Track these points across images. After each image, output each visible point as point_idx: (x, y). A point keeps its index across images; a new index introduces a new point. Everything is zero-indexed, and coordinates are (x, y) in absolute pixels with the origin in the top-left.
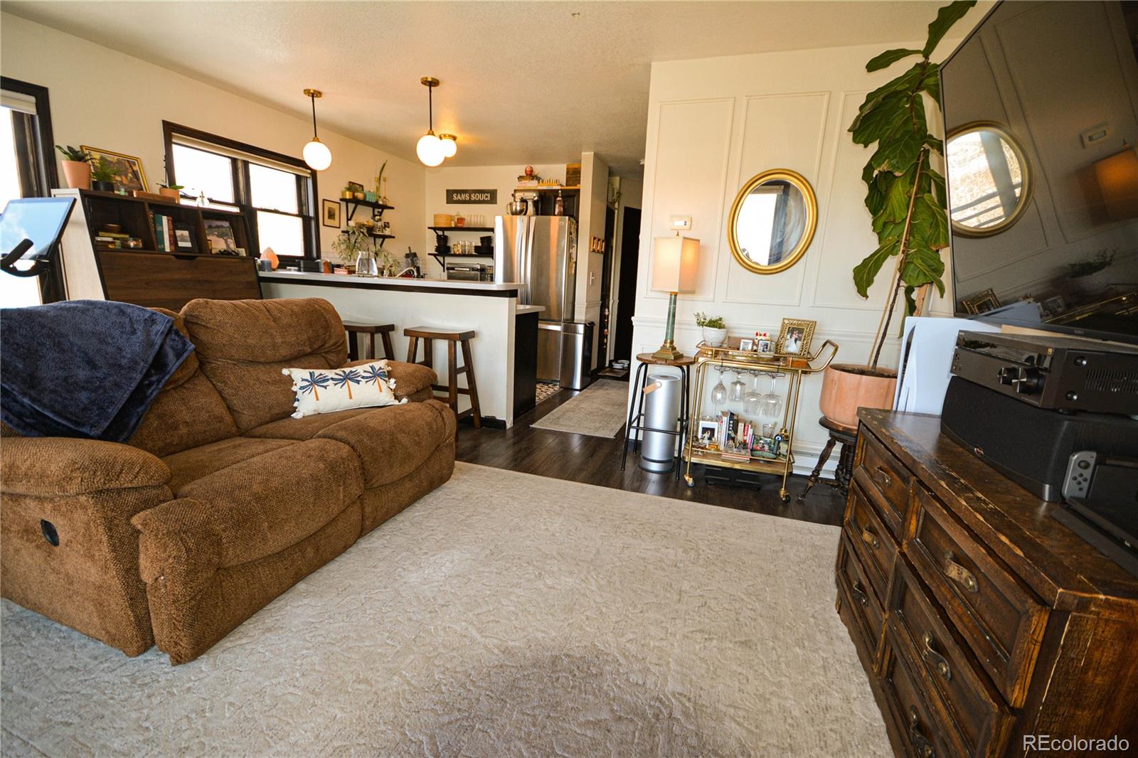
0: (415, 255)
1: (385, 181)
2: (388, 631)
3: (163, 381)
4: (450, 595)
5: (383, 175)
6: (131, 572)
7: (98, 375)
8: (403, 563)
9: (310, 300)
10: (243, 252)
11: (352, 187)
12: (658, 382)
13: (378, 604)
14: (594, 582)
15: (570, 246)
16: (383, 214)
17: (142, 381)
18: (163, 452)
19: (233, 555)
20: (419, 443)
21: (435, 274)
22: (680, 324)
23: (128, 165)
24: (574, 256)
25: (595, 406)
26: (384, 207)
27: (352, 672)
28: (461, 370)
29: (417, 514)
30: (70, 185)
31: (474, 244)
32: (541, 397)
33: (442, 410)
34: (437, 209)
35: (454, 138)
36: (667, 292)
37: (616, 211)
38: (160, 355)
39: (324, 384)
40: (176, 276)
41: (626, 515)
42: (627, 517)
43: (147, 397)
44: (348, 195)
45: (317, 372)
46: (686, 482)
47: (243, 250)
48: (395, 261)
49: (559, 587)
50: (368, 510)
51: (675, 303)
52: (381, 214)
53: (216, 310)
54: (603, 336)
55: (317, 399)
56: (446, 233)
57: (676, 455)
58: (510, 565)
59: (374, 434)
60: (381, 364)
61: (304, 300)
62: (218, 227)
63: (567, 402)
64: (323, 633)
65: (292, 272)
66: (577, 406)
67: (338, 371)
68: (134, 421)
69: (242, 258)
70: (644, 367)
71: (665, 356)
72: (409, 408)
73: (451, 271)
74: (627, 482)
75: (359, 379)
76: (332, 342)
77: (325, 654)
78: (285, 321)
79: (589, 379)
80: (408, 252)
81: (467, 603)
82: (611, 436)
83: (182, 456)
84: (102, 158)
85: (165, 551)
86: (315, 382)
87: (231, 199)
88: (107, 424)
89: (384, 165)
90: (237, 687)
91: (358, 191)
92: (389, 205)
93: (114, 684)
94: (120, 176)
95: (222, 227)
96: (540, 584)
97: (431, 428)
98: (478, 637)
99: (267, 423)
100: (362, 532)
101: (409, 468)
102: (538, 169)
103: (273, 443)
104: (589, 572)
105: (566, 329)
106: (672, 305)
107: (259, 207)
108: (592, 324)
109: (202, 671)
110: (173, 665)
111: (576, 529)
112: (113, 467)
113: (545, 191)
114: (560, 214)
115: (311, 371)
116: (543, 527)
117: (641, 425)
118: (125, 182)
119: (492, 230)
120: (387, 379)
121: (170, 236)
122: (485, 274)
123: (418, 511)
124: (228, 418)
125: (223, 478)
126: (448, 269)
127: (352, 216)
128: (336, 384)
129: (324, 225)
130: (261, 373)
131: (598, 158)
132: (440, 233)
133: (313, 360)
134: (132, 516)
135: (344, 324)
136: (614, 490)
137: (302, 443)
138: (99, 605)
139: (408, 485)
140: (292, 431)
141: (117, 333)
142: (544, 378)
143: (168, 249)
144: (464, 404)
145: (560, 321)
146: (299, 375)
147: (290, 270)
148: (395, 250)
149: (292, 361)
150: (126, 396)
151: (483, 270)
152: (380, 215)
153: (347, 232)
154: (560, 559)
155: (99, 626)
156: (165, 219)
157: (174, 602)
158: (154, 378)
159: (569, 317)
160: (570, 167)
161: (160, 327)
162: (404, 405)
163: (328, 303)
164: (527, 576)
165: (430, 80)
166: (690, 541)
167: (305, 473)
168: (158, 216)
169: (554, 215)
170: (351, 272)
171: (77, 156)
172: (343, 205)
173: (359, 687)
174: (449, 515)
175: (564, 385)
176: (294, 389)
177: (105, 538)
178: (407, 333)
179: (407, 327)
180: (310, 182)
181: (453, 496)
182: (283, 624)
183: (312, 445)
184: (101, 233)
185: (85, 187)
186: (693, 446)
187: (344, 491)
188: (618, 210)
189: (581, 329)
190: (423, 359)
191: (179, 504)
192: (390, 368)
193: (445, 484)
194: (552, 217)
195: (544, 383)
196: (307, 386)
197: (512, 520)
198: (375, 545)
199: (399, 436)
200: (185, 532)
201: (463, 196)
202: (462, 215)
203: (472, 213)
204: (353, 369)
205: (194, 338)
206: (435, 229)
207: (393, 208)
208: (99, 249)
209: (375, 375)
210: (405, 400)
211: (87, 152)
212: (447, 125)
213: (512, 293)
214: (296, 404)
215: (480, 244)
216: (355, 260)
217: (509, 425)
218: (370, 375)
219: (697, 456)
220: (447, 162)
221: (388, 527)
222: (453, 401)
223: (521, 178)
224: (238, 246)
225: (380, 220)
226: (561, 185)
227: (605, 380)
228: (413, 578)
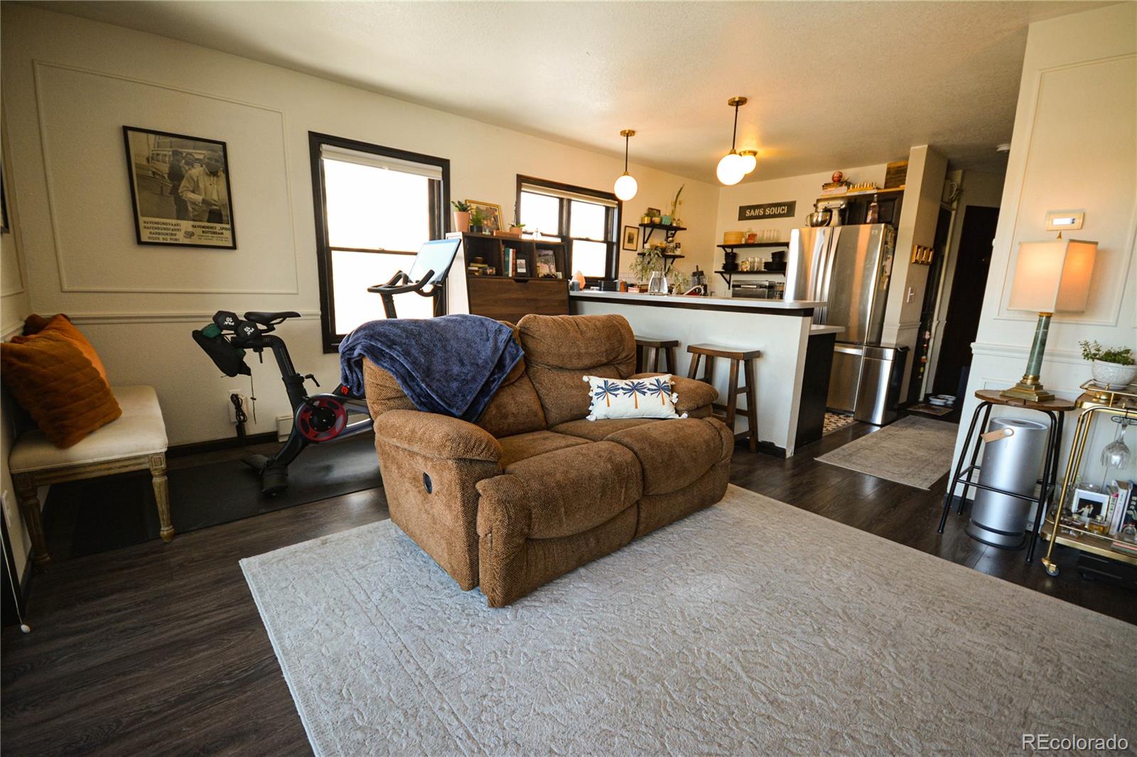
0: (702, 273)
1: (680, 204)
2: (653, 637)
3: (502, 378)
4: (715, 620)
5: (679, 199)
6: (471, 524)
7: (464, 371)
8: (670, 574)
9: (609, 316)
10: (560, 275)
11: (651, 212)
12: (1008, 429)
13: (645, 607)
14: (891, 661)
15: (883, 257)
16: (675, 236)
17: (489, 378)
18: (499, 434)
19: (538, 532)
20: (695, 459)
21: (721, 292)
22: (1052, 355)
23: (492, 211)
24: (888, 269)
25: (901, 447)
26: (678, 229)
27: (619, 664)
28: (742, 390)
29: (686, 529)
30: (457, 229)
31: (764, 261)
32: (830, 428)
33: (721, 429)
34: (729, 226)
35: (755, 154)
36: (1033, 313)
37: (954, 213)
38: (502, 359)
39: (616, 393)
40: (514, 296)
41: (943, 590)
42: (945, 593)
43: (491, 391)
44: (647, 221)
45: (610, 381)
46: (1045, 569)
47: (561, 273)
48: (684, 279)
49: (843, 652)
50: (643, 515)
51: (1046, 327)
52: (673, 235)
53: (541, 324)
54: (918, 364)
55: (609, 406)
56: (735, 250)
57: (1031, 528)
58: (784, 608)
59: (655, 444)
60: (665, 378)
61: (605, 316)
62: (545, 255)
63: (864, 437)
64: (597, 618)
65: (594, 292)
66: (876, 443)
67: (627, 381)
68: (482, 407)
69: (560, 280)
70: (986, 407)
71: (1024, 396)
72: (688, 423)
73: (737, 289)
74: (945, 549)
75: (645, 390)
76: (624, 355)
77: (598, 638)
78: (590, 334)
79: (894, 414)
80: (695, 270)
81: (732, 635)
82: (925, 486)
83: (508, 440)
84: (477, 208)
85: (495, 515)
86: (608, 390)
87: (556, 232)
88: (466, 408)
89: (681, 189)
90: (530, 642)
91: (655, 216)
92: (682, 226)
93: (451, 608)
94: (487, 220)
95: (548, 255)
96: (819, 641)
97: (708, 445)
98: (744, 675)
99: (567, 421)
100: (635, 534)
101: (683, 483)
102: (848, 173)
103: (572, 440)
104: (885, 646)
105: (868, 354)
106: (1042, 330)
107: (575, 237)
108: (906, 349)
109: (507, 619)
110: (490, 607)
111: (870, 589)
112: (470, 442)
113: (856, 197)
114: (873, 222)
115: (606, 379)
116: (825, 576)
117: (975, 479)
118: (489, 225)
119: (787, 245)
120: (670, 393)
121: (513, 264)
122: (774, 291)
123: (687, 527)
124: (541, 414)
125: (536, 463)
126: (734, 286)
127: (648, 239)
128: (625, 394)
129: (624, 249)
130: (566, 377)
131: (933, 152)
132: (729, 250)
133: (608, 370)
134: (476, 482)
135: (636, 338)
136: (927, 555)
137: (595, 444)
138: (449, 544)
139: (680, 499)
140: (586, 432)
141: (478, 340)
142: (833, 407)
143: (510, 275)
144: (742, 426)
145: (861, 343)
146: (596, 382)
147: (593, 289)
148: (684, 269)
149: (590, 370)
150: (479, 388)
151: (771, 287)
152: (673, 237)
153: (643, 255)
154: (846, 619)
155: (447, 561)
156: (511, 251)
157: (496, 557)
158: (496, 376)
159: (874, 340)
160: (893, 166)
161: (504, 337)
162: (683, 419)
163: (625, 319)
164: (804, 627)
165: (737, 99)
166: (1048, 650)
167: (596, 471)
168: (507, 249)
169: (865, 223)
170: (643, 290)
171: (463, 208)
172: (642, 229)
173: (625, 681)
174: (719, 538)
175: (860, 418)
176: (591, 394)
177: (459, 495)
178: (690, 349)
179: (690, 344)
180: (616, 211)
181: (723, 519)
182: (567, 599)
183: (603, 447)
184: (472, 264)
185: (465, 231)
186: (1060, 522)
187: (626, 493)
188: (957, 210)
189: (889, 354)
190: (703, 377)
191: (506, 479)
192: (673, 383)
193: (716, 505)
194: (862, 227)
195: (834, 413)
196: (601, 393)
197: (787, 559)
198: (645, 550)
199: (677, 450)
200: (509, 503)
201: (757, 211)
202: (754, 231)
203: (764, 229)
204: (641, 381)
205: (525, 347)
206: (724, 247)
207: (685, 229)
208: (469, 274)
209: (660, 388)
210: (685, 415)
211: (468, 204)
212: (749, 141)
213: (806, 312)
214: (591, 408)
215: (771, 260)
216: (648, 280)
217: (789, 454)
218: (654, 387)
219: (1067, 536)
220: (747, 179)
221: (659, 536)
222: (730, 421)
223: (826, 186)
224: (557, 270)
225: (672, 241)
226: (878, 188)
227: (917, 417)
228: (680, 592)
